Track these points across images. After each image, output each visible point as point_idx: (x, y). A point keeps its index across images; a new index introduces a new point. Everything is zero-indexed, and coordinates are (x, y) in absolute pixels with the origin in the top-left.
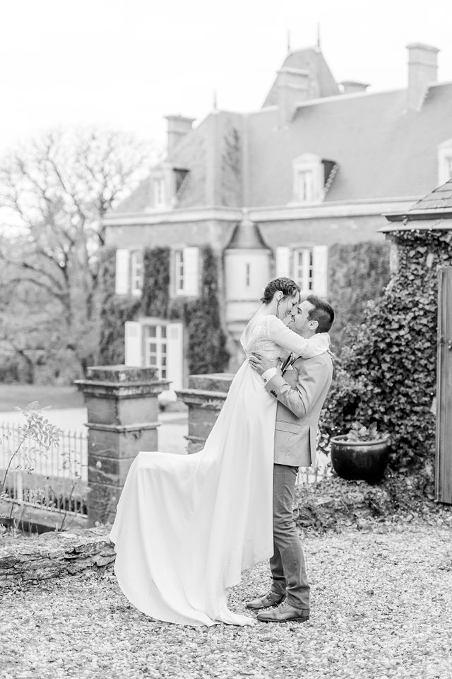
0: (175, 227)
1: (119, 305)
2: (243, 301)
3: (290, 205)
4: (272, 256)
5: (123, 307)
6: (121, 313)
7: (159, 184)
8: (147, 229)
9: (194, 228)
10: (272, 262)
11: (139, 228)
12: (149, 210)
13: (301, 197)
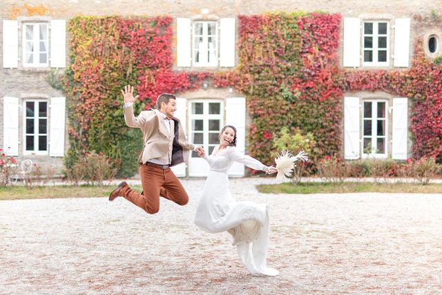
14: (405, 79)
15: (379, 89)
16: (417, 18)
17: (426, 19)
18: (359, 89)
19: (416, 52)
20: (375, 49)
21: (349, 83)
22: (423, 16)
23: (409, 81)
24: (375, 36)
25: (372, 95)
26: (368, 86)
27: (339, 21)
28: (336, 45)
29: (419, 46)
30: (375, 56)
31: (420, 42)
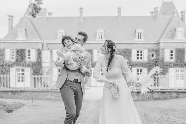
0: (28, 44)
1: (8, 63)
2: (47, 62)
3: (56, 40)
4: (51, 52)
5: (9, 64)
6: (9, 65)
7: (20, 33)
8: (17, 44)
9: (34, 44)
10: (51, 53)
11: (14, 44)
12: (17, 39)
13: (59, 38)
14: (146, 64)
15: (140, 66)
16: (149, 50)
17: (151, 50)
18: (136, 66)
19: (149, 57)
20: (140, 57)
21: (133, 65)
22: (150, 49)
23: (147, 64)
24: (140, 54)
25: (138, 67)
26: (138, 65)
27: (131, 51)
28: (130, 56)
29: (149, 56)
30: (140, 58)
31: (149, 55)
